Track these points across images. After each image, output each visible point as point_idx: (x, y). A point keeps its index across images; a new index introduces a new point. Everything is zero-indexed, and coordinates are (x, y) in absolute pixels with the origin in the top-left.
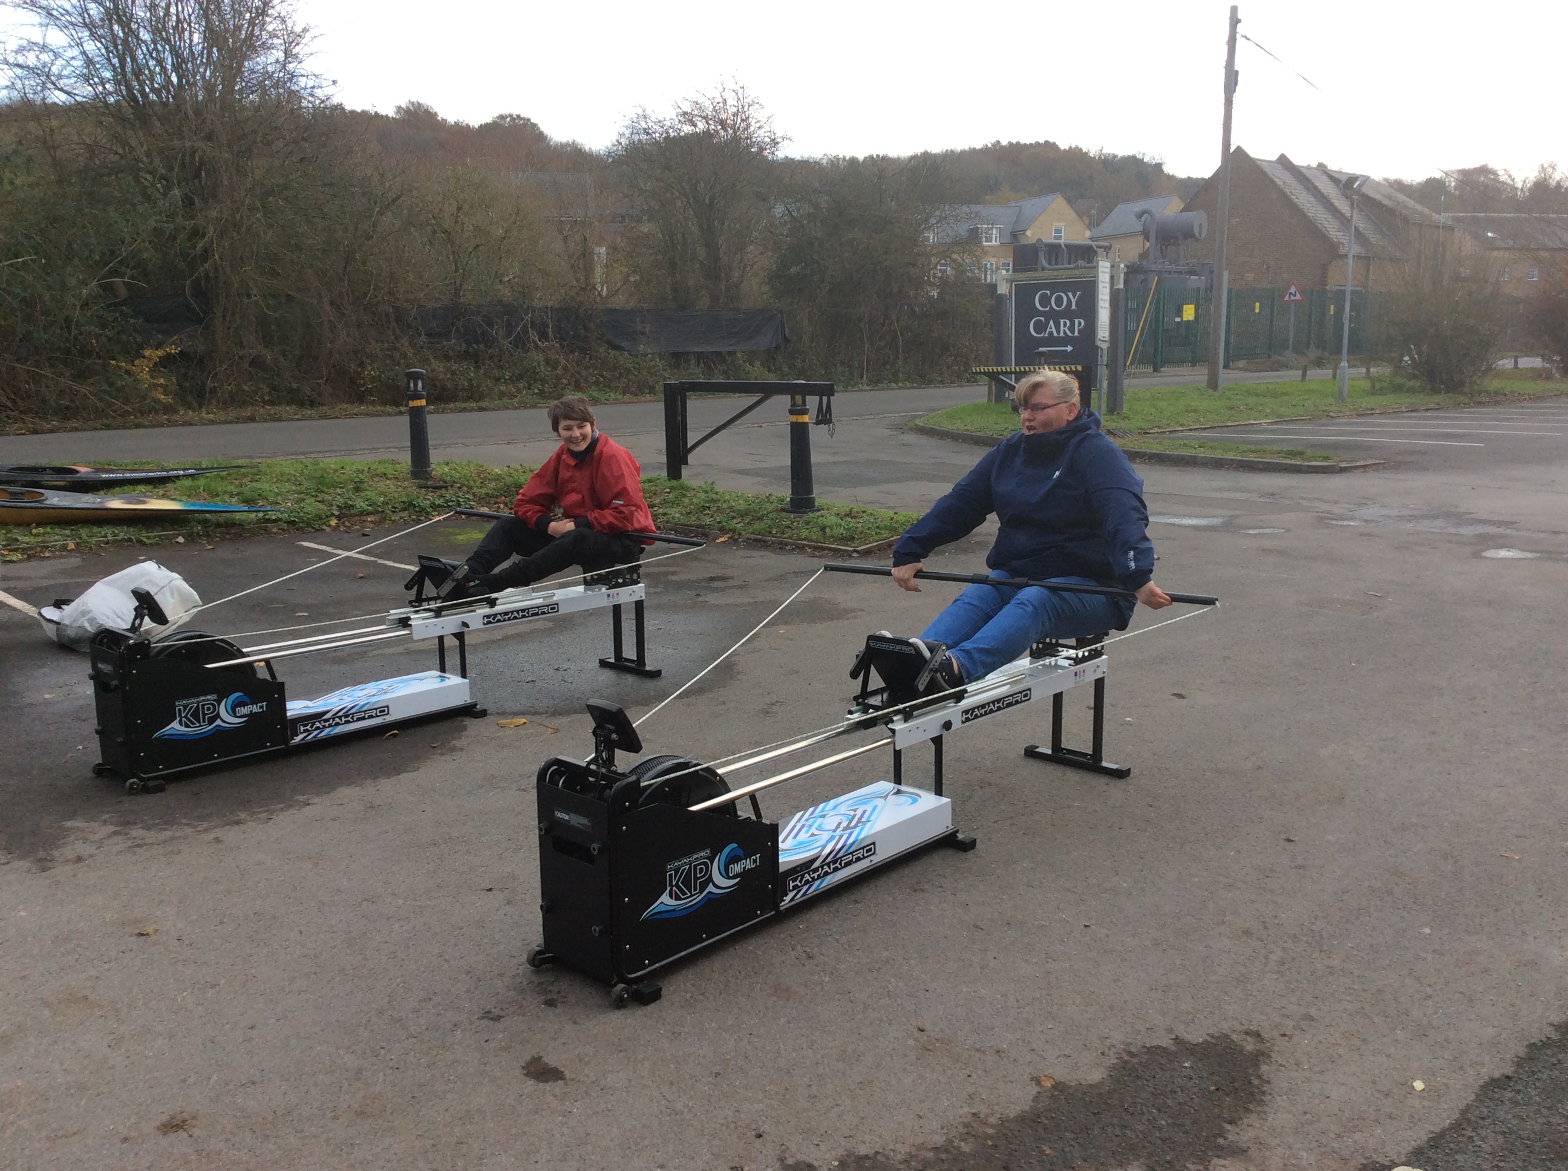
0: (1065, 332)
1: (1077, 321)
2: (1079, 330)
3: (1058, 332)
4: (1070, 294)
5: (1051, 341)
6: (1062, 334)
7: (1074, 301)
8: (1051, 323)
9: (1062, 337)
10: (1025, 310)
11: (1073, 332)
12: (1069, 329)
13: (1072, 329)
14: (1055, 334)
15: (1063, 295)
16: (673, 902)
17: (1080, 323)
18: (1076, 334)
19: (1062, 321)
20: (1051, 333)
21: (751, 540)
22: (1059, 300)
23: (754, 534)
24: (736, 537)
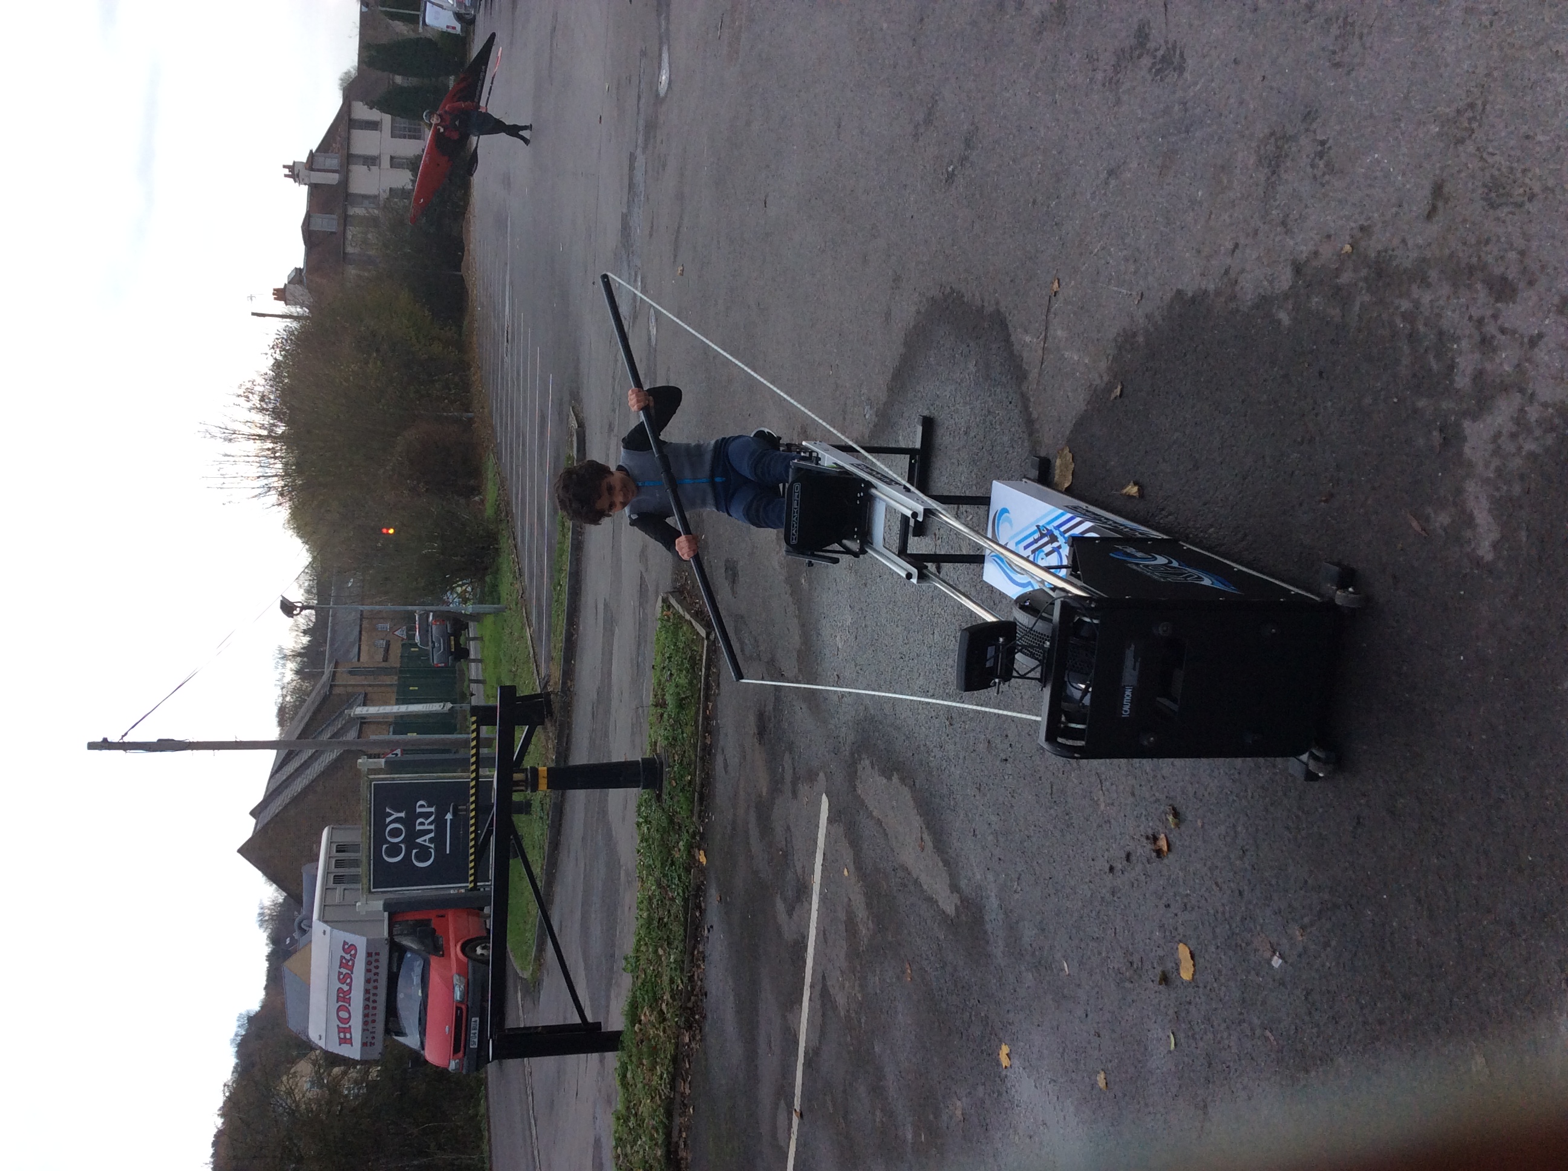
0: (430, 824)
1: (418, 810)
2: (428, 807)
3: (429, 831)
4: (388, 820)
5: (439, 841)
7: (396, 815)
8: (419, 841)
9: (435, 827)
10: (405, 874)
11: (431, 814)
12: (427, 819)
13: (427, 815)
14: (432, 835)
15: (388, 829)
18: (433, 809)
19: (418, 828)
20: (431, 840)
21: (701, 811)
22: (395, 833)
23: (692, 811)
24: (698, 838)
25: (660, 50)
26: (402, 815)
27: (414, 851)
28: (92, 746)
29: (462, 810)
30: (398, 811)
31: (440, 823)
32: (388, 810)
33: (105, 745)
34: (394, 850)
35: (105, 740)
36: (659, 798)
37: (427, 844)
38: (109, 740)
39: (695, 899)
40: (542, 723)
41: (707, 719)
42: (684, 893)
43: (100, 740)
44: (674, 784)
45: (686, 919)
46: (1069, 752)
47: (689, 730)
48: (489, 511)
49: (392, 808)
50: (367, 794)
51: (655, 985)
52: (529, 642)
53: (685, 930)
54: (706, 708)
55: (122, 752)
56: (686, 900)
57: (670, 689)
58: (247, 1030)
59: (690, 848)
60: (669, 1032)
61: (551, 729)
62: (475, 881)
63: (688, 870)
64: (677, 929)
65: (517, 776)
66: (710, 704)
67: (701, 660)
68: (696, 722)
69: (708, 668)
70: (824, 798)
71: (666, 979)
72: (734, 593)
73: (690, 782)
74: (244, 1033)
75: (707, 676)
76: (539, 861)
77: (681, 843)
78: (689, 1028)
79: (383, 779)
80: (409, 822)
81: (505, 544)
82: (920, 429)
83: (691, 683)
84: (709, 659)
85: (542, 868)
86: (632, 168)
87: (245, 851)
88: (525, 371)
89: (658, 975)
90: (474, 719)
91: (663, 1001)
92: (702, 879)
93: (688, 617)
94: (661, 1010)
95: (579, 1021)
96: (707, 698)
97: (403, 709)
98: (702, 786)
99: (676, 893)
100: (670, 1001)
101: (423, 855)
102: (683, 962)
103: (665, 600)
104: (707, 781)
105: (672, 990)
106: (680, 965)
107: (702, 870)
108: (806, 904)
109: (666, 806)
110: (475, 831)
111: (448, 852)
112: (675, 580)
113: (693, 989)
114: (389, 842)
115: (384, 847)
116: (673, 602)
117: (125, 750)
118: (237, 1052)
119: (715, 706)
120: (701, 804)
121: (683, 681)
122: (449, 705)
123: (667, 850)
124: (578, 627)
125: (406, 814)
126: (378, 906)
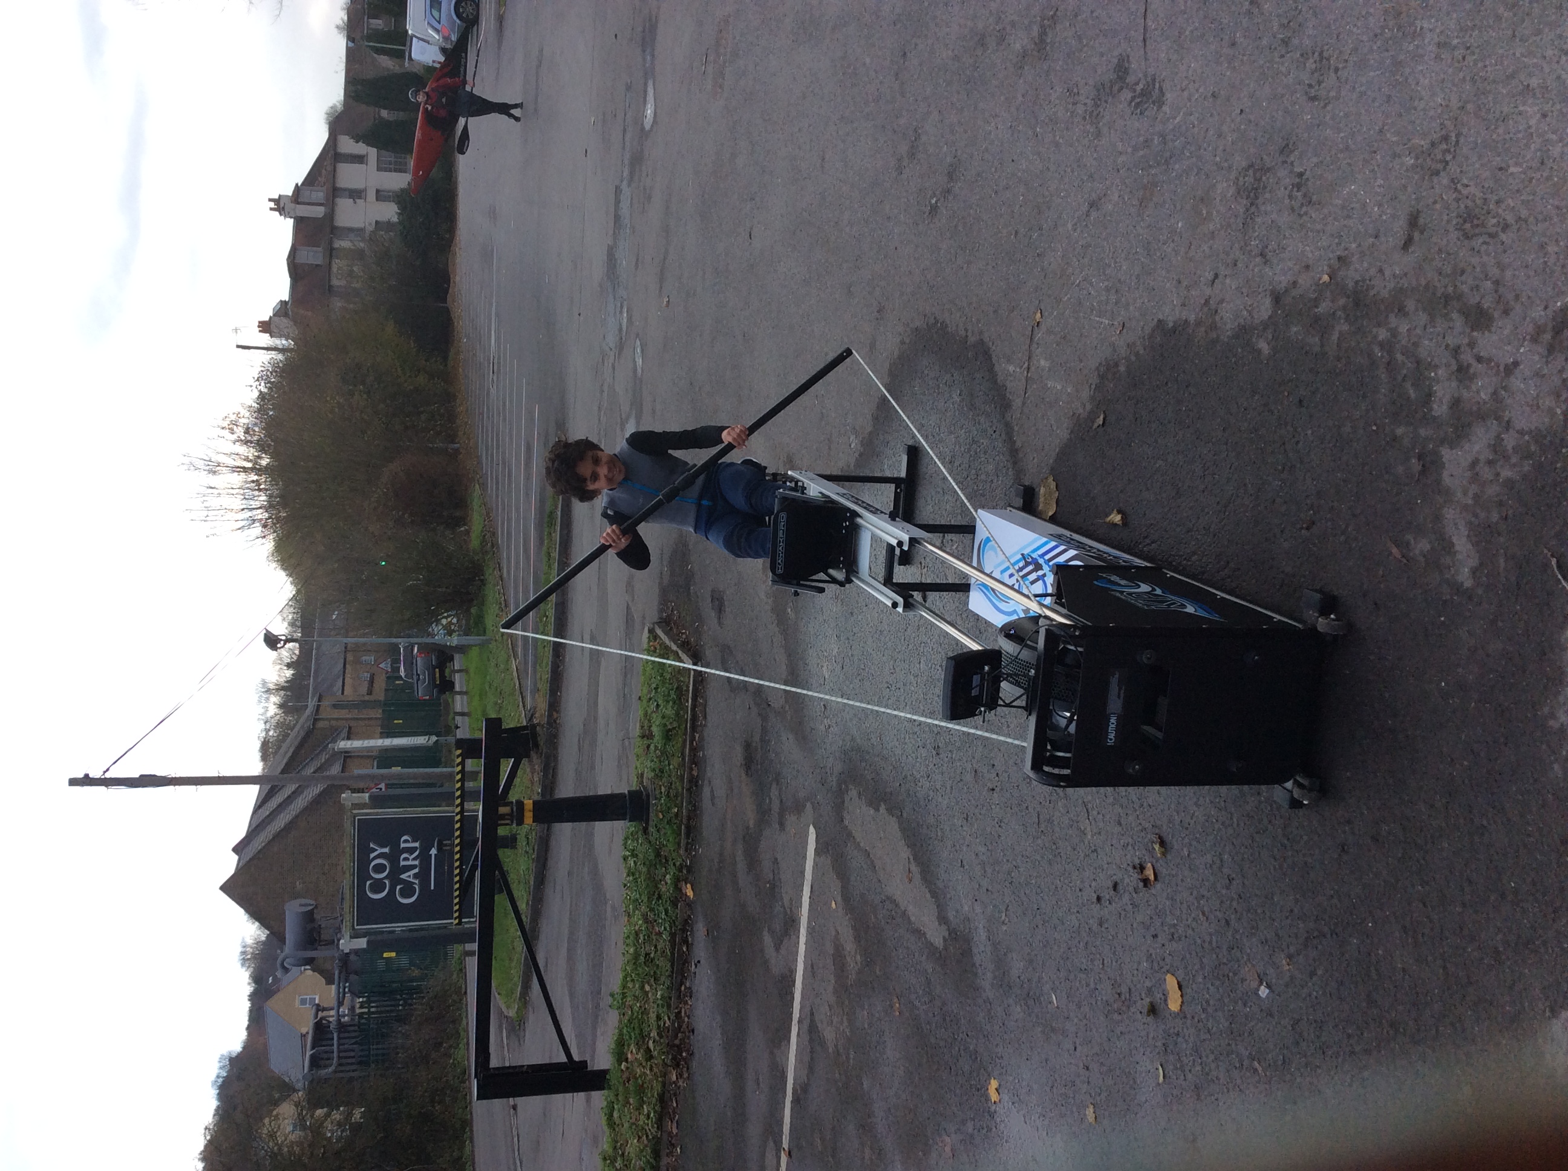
0: (414, 859)
1: (403, 845)
2: (414, 841)
3: (413, 867)
4: (372, 855)
5: (423, 876)
6: (417, 863)
7: (380, 850)
8: (403, 876)
9: (421, 863)
10: (390, 910)
11: (415, 849)
12: (412, 854)
13: (411, 851)
14: (416, 870)
15: (373, 864)
17: (406, 841)
19: (402, 863)
20: (415, 876)
21: (688, 843)
22: (379, 868)
23: (679, 844)
24: (685, 871)
25: (646, 84)
26: (386, 850)
27: (399, 887)
28: (73, 782)
29: (446, 845)
30: (382, 846)
31: (424, 857)
32: (372, 845)
33: (87, 781)
34: (378, 886)
35: (87, 776)
36: (645, 831)
37: (411, 880)
38: (91, 776)
39: (681, 935)
40: (528, 756)
41: (694, 750)
42: (671, 927)
43: (81, 776)
44: (661, 817)
45: (673, 954)
46: (1055, 781)
47: (675, 762)
48: (475, 543)
49: (374, 843)
50: (350, 829)
51: (641, 1022)
52: (515, 674)
53: (672, 966)
54: (693, 739)
55: (103, 788)
56: (673, 935)
57: (657, 720)
58: (228, 1072)
59: (677, 881)
60: (655, 1070)
61: (537, 762)
62: (460, 917)
63: (674, 904)
64: (664, 964)
65: (503, 810)
66: (697, 736)
67: (688, 691)
68: (683, 754)
69: (695, 699)
70: (812, 829)
71: (653, 1016)
72: (720, 623)
73: (677, 815)
74: (225, 1074)
75: (694, 706)
76: (525, 896)
77: (668, 877)
78: (677, 1065)
79: (367, 814)
80: (393, 857)
81: (491, 575)
82: (905, 458)
83: (677, 714)
84: (695, 690)
85: (527, 904)
86: (617, 202)
87: (226, 888)
88: (511, 402)
89: (645, 1012)
90: (459, 752)
91: (650, 1038)
92: (689, 913)
93: (674, 647)
94: (648, 1047)
95: (566, 1060)
96: (694, 728)
97: (388, 742)
98: (689, 818)
99: (663, 928)
100: (657, 1038)
101: (408, 891)
102: (670, 998)
103: (651, 631)
104: (695, 812)
105: (659, 1027)
106: (667, 1002)
107: (690, 905)
108: (793, 937)
109: (651, 838)
110: (460, 867)
111: (432, 888)
112: (661, 611)
113: (680, 1027)
114: (373, 878)
115: (368, 883)
116: (659, 632)
117: (107, 786)
118: (218, 1094)
119: (702, 738)
120: (688, 835)
121: (669, 711)
122: (434, 738)
123: (653, 883)
124: (564, 657)
125: (391, 850)
126: (362, 943)
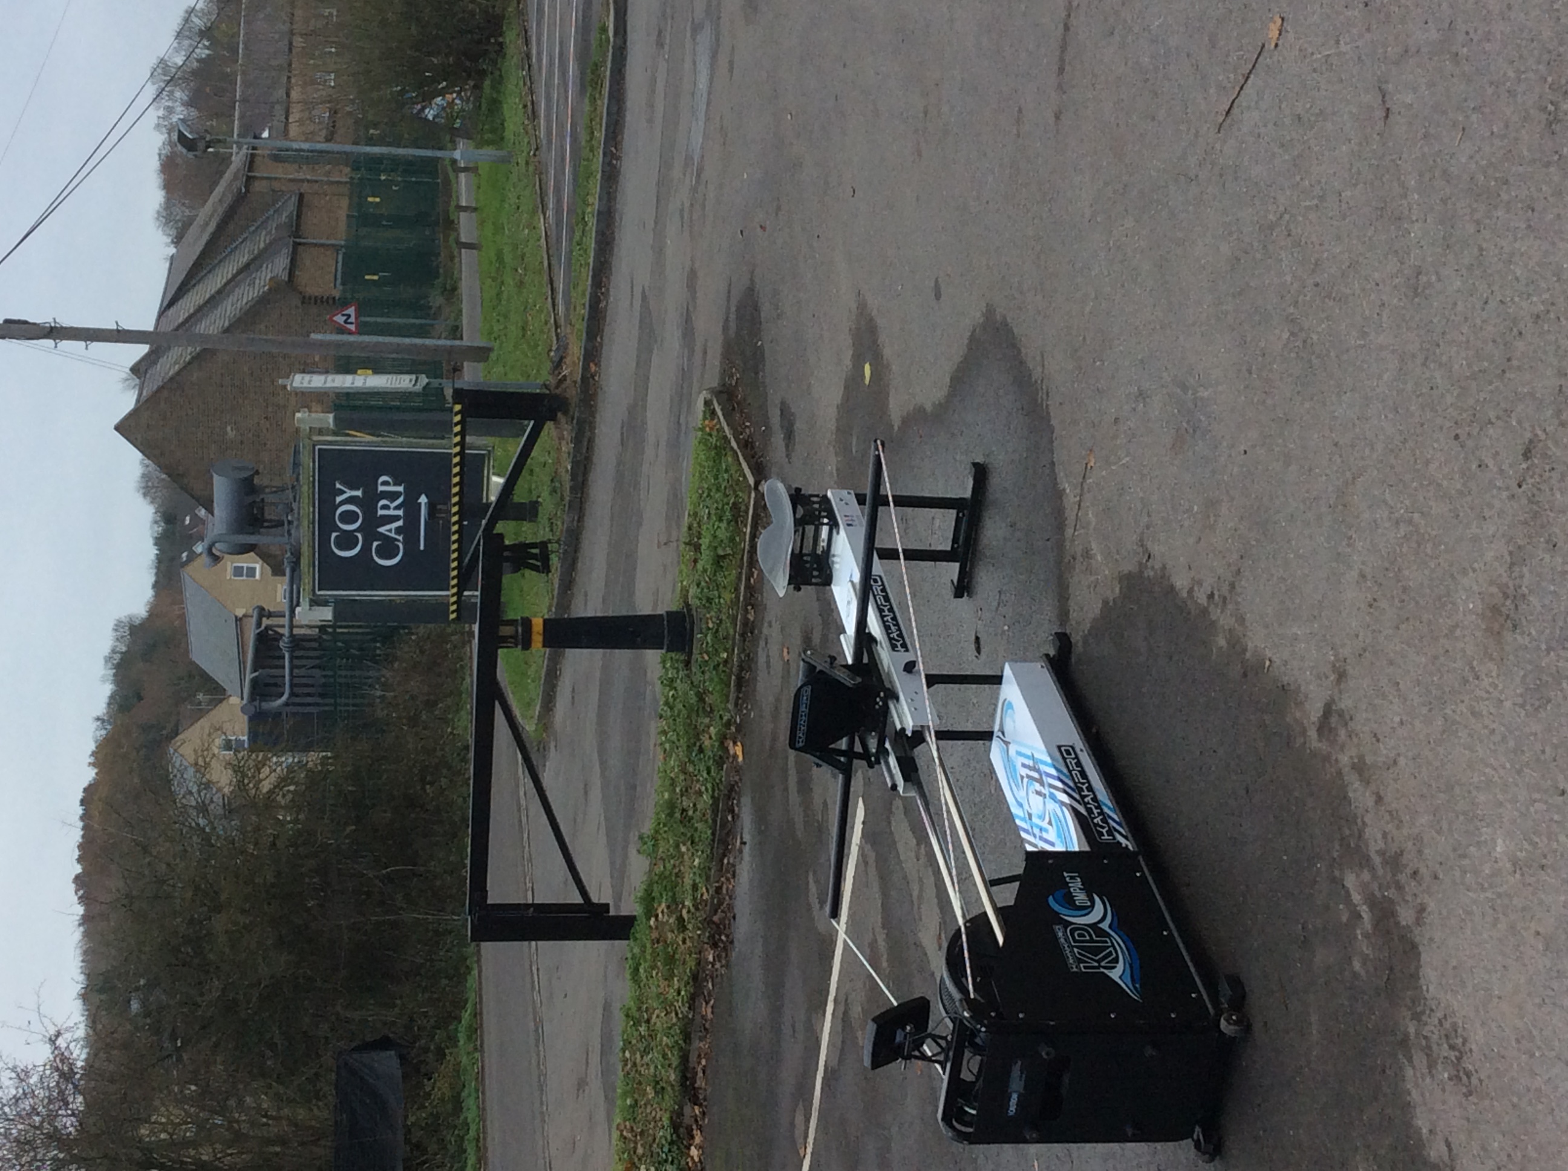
0: (397, 508)
1: (381, 488)
2: (395, 484)
3: (396, 518)
4: (339, 499)
6: (400, 513)
7: (350, 493)
8: (382, 530)
9: (405, 511)
10: (363, 573)
11: (397, 494)
12: (392, 501)
13: (392, 496)
14: (400, 523)
15: (339, 511)
16: (1120, 966)
18: (400, 489)
19: (380, 512)
20: (398, 530)
22: (349, 517)
26: (358, 493)
27: (375, 544)
30: (352, 488)
31: (411, 508)
32: (338, 486)
34: (346, 542)
37: (393, 535)
46: (962, 1137)
49: (343, 483)
50: (309, 464)
79: (331, 443)
80: (369, 503)
87: (122, 428)
90: (458, 407)
101: (389, 547)
111: (422, 548)
114: (339, 529)
115: (334, 535)
122: (424, 380)
125: (364, 493)
126: (326, 614)
